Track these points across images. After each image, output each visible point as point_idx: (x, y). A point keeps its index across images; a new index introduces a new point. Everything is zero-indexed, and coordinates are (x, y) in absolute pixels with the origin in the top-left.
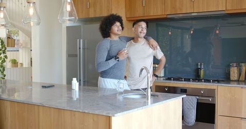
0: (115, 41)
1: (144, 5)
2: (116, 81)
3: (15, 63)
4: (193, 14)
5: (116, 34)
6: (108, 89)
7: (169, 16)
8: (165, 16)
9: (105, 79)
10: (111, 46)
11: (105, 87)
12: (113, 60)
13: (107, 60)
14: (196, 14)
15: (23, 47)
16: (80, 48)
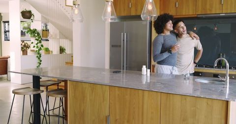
0: (167, 36)
1: (177, 6)
2: (170, 67)
3: (47, 50)
4: (221, 15)
5: (168, 30)
6: (165, 74)
7: (199, 16)
8: (196, 16)
9: (162, 66)
10: (164, 40)
11: (162, 73)
12: (167, 52)
13: (162, 52)
14: (224, 15)
15: (53, 38)
16: (124, 40)
